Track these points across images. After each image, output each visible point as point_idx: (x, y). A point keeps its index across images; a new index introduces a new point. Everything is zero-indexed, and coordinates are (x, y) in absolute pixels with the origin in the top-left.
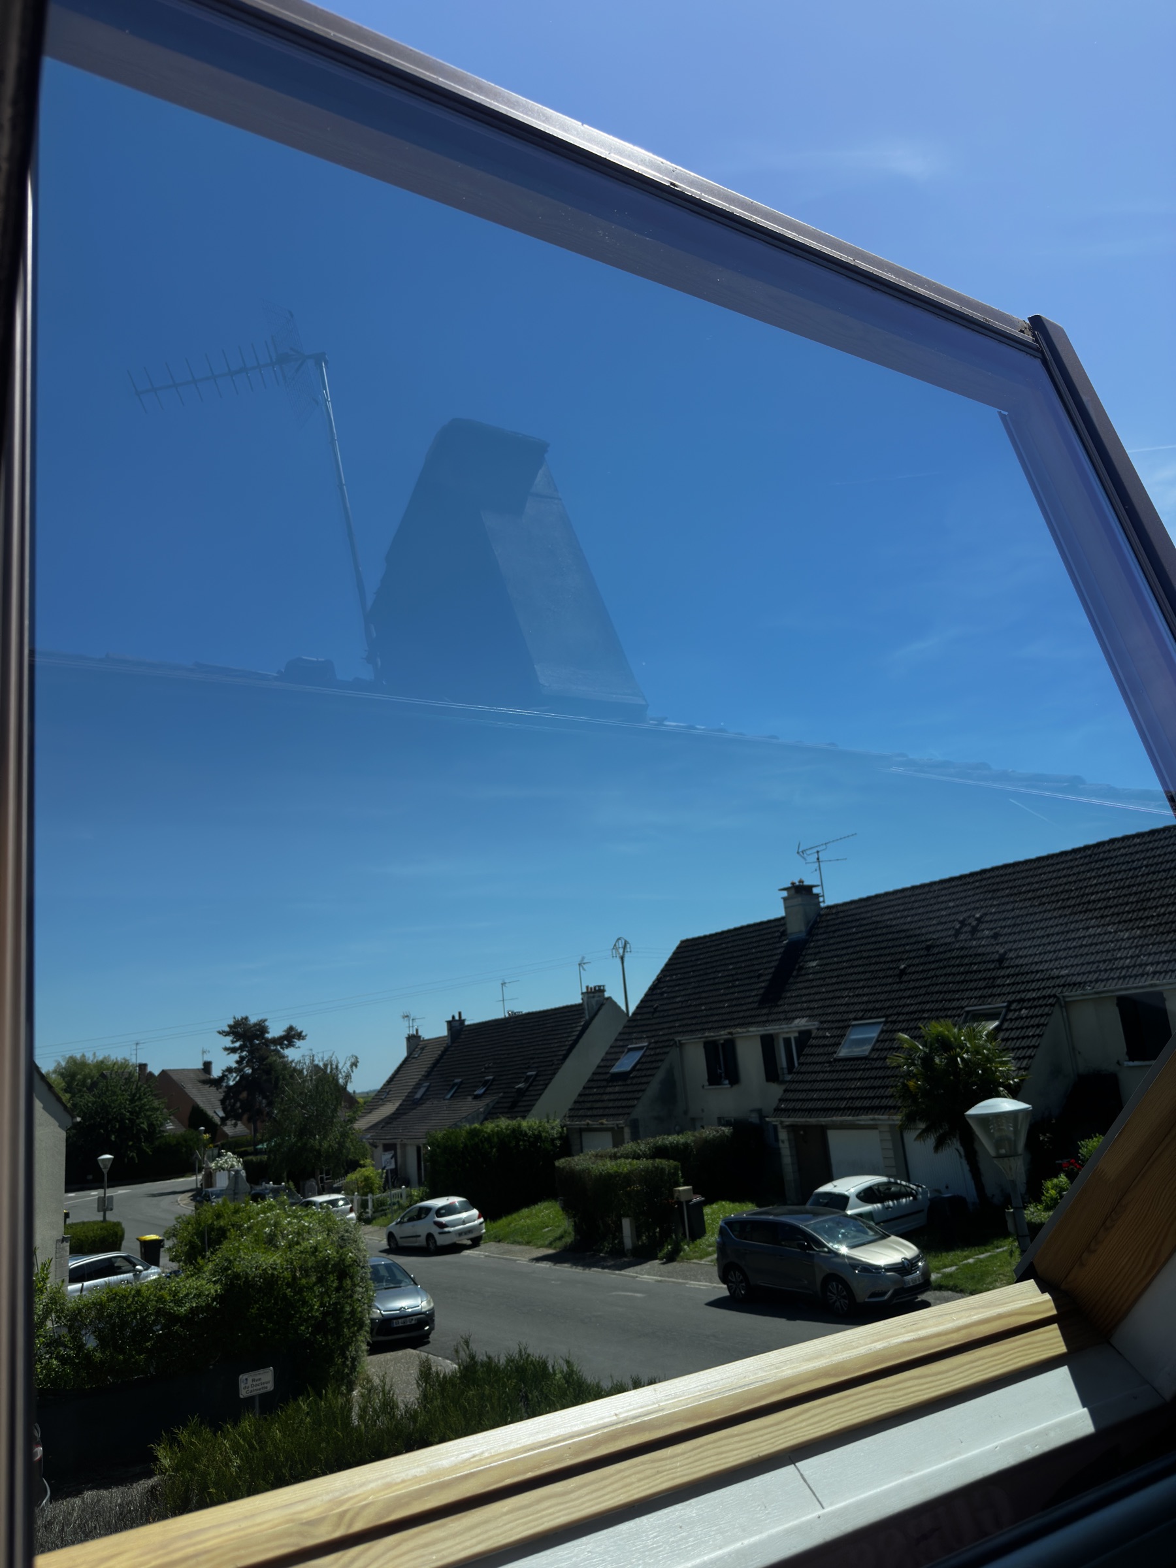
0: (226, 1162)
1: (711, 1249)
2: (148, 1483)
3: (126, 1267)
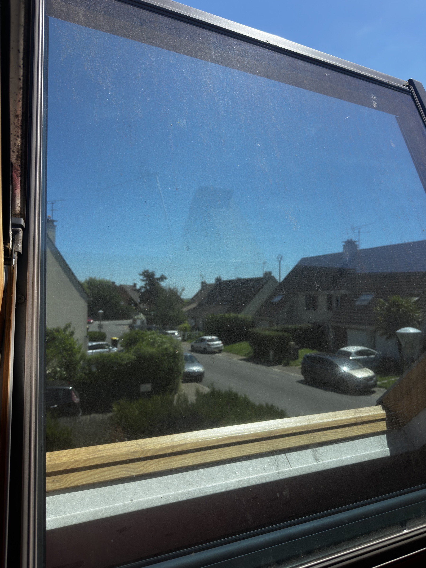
0: (140, 316)
1: (300, 364)
2: (110, 414)
3: (107, 347)
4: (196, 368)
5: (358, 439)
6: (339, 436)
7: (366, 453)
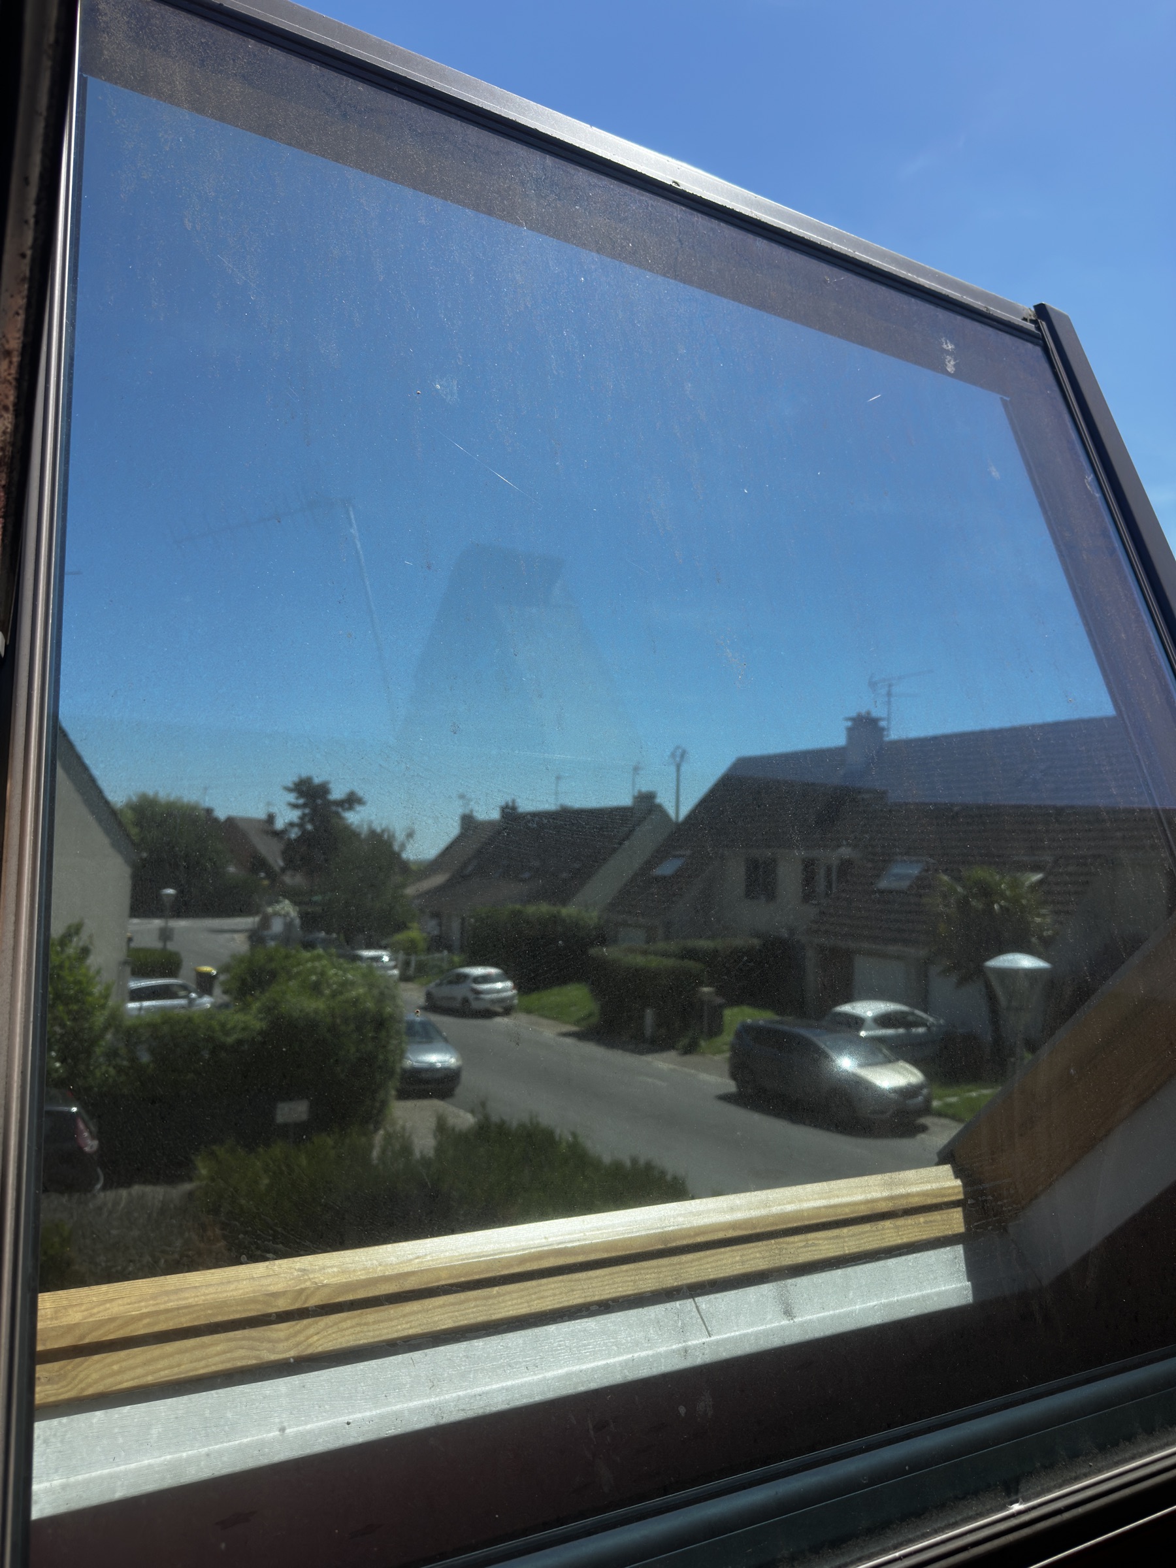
0: (283, 908)
1: (726, 1047)
2: (187, 1187)
3: (182, 993)
4: (438, 1058)
5: (896, 1256)
6: (846, 1248)
7: (918, 1294)
